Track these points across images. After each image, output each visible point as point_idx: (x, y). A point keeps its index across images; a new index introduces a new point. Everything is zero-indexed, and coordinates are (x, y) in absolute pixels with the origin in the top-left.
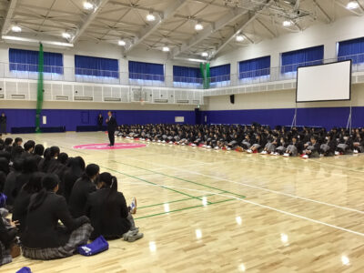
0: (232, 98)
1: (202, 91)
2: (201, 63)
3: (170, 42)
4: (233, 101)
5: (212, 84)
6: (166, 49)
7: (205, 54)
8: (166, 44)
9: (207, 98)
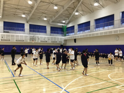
0: (75, 40)
1: (64, 37)
2: (63, 26)
3: (47, 16)
4: (75, 42)
5: (67, 34)
6: (45, 19)
7: (64, 22)
8: (46, 17)
9: (66, 40)
